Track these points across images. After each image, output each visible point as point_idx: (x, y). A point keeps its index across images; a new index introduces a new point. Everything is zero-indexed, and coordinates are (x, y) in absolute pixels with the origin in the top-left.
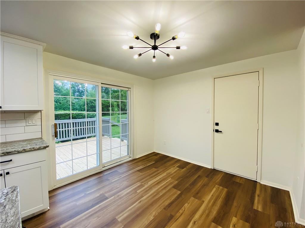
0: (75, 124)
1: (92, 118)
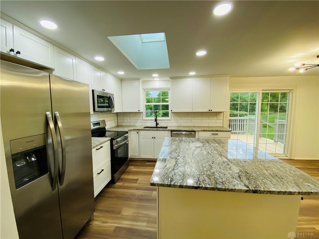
0: (231, 121)
1: (242, 116)
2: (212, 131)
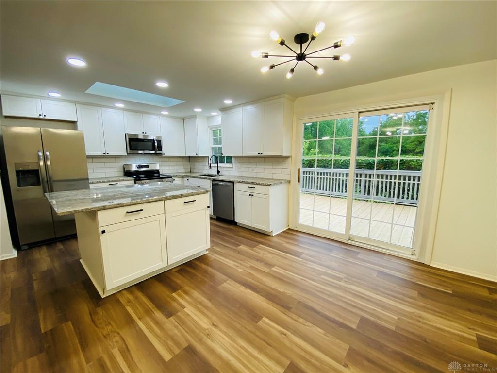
2: (248, 183)
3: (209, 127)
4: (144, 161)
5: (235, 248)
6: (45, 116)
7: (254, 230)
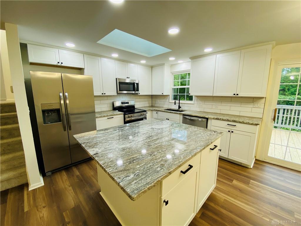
2: (228, 120)
3: (171, 72)
4: (125, 99)
5: (229, 183)
6: (62, 63)
7: (237, 163)
